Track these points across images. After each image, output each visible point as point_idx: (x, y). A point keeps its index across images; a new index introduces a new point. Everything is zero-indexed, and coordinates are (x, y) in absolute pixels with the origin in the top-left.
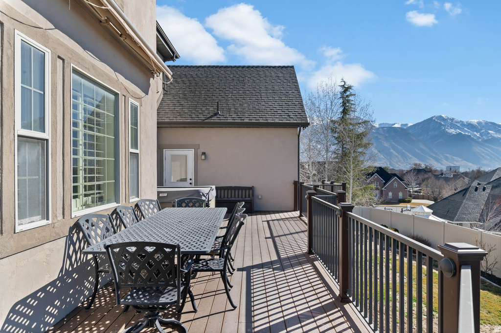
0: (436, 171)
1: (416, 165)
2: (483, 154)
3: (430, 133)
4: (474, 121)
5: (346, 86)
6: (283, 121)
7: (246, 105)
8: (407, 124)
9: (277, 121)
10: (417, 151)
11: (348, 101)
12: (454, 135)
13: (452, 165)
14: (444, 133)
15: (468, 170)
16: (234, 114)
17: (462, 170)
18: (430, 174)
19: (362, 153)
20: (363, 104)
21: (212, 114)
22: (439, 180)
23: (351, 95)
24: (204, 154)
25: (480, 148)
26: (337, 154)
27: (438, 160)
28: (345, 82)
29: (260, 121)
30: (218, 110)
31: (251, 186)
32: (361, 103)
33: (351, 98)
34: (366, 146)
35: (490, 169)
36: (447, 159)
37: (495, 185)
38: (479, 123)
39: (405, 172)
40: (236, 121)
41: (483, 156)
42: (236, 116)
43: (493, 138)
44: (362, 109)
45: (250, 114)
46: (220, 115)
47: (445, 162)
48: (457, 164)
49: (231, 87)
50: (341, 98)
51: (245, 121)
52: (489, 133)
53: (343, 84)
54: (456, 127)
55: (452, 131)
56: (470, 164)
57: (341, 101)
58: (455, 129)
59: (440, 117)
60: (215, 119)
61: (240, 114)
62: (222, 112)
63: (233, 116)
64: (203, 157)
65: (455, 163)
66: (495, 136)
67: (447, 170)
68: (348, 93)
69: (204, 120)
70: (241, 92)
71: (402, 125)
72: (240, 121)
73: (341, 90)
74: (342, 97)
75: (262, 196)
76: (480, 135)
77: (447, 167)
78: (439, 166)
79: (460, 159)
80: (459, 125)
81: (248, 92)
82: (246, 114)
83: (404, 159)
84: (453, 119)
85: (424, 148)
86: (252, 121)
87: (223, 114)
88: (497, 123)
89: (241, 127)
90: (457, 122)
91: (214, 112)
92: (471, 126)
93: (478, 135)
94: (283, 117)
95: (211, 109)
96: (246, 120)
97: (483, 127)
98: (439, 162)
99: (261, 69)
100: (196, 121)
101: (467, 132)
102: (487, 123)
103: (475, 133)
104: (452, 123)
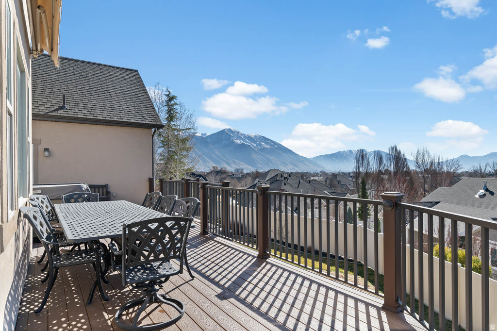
0: (228, 172)
1: (214, 167)
2: (258, 160)
3: (223, 142)
4: (252, 134)
5: (171, 96)
6: (139, 122)
7: (95, 102)
8: (206, 134)
9: (132, 121)
10: (214, 156)
11: (173, 109)
12: (239, 144)
13: (238, 168)
14: (233, 142)
15: (249, 172)
16: (83, 110)
17: (245, 172)
18: (225, 175)
19: (185, 156)
20: (188, 113)
21: (57, 107)
22: (233, 179)
23: (176, 104)
24: (46, 150)
25: (256, 155)
26: (163, 156)
27: (228, 164)
28: (169, 92)
29: (115, 119)
30: (64, 104)
31: (104, 184)
32: (186, 112)
33: (176, 107)
34: (188, 150)
35: (262, 171)
36: (234, 163)
37: (272, 181)
38: (255, 136)
39: (206, 174)
40: (88, 117)
41: (258, 161)
42: (87, 112)
43: (264, 148)
44: (187, 118)
45: (103, 112)
46: (67, 109)
47: (233, 165)
48: (241, 167)
49: (74, 81)
50: (166, 105)
51: (98, 118)
52: (261, 144)
53: (167, 93)
54: (241, 139)
55: (238, 141)
56: (250, 167)
57: (166, 108)
58: (240, 140)
59: (230, 130)
60: (61, 113)
61: (90, 111)
62: (68, 106)
63: (83, 112)
64: (46, 153)
65: (240, 166)
66: (265, 146)
67: (235, 172)
68: (172, 102)
69: (48, 113)
70: (86, 88)
71: (202, 134)
72: (92, 117)
73: (165, 98)
74: (168, 105)
75: (116, 194)
76: (256, 145)
77: (235, 169)
78: (231, 169)
79: (243, 164)
80: (242, 137)
81: (94, 89)
82: (97, 111)
83: (204, 164)
84: (239, 132)
85: (219, 154)
86: (107, 119)
87: (71, 108)
88: (266, 137)
89: (93, 124)
90: (241, 135)
91: (58, 105)
92: (250, 138)
93: (255, 145)
94: (138, 117)
95: (54, 101)
96: (100, 117)
97: (258, 139)
98: (230, 166)
99: (105, 68)
100: (38, 113)
101: (248, 142)
102: (260, 137)
103: (253, 144)
104: (238, 134)
